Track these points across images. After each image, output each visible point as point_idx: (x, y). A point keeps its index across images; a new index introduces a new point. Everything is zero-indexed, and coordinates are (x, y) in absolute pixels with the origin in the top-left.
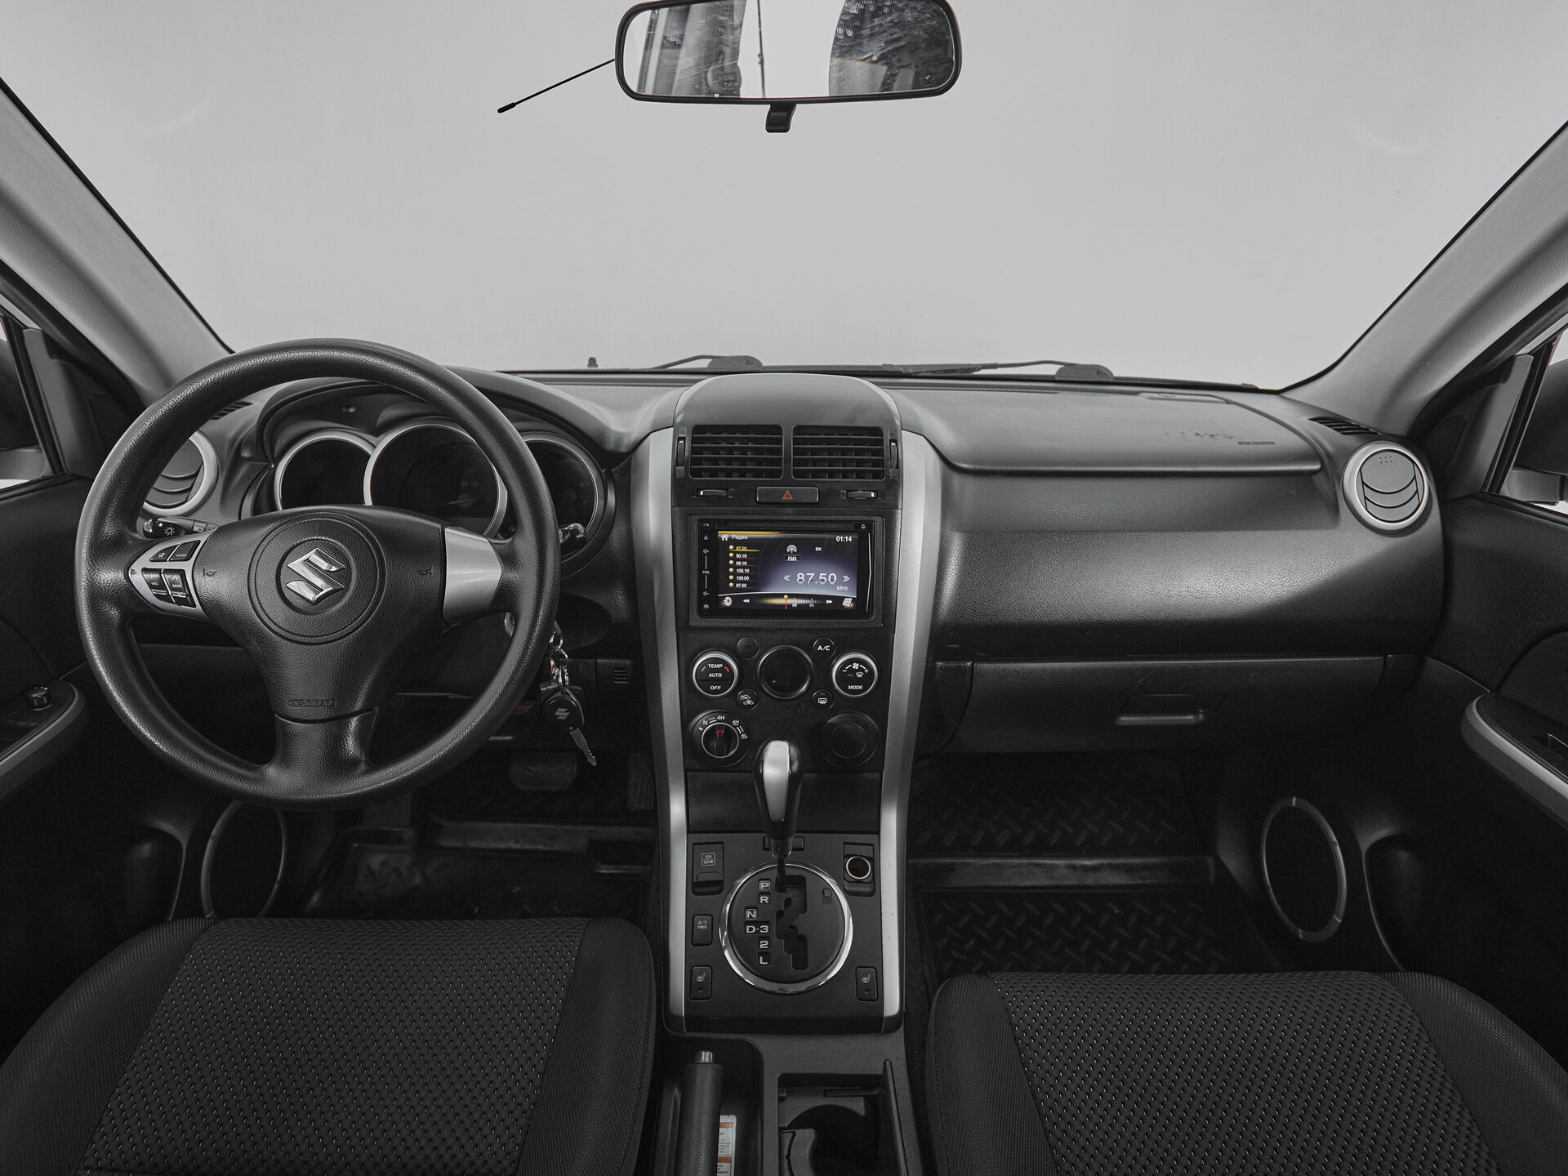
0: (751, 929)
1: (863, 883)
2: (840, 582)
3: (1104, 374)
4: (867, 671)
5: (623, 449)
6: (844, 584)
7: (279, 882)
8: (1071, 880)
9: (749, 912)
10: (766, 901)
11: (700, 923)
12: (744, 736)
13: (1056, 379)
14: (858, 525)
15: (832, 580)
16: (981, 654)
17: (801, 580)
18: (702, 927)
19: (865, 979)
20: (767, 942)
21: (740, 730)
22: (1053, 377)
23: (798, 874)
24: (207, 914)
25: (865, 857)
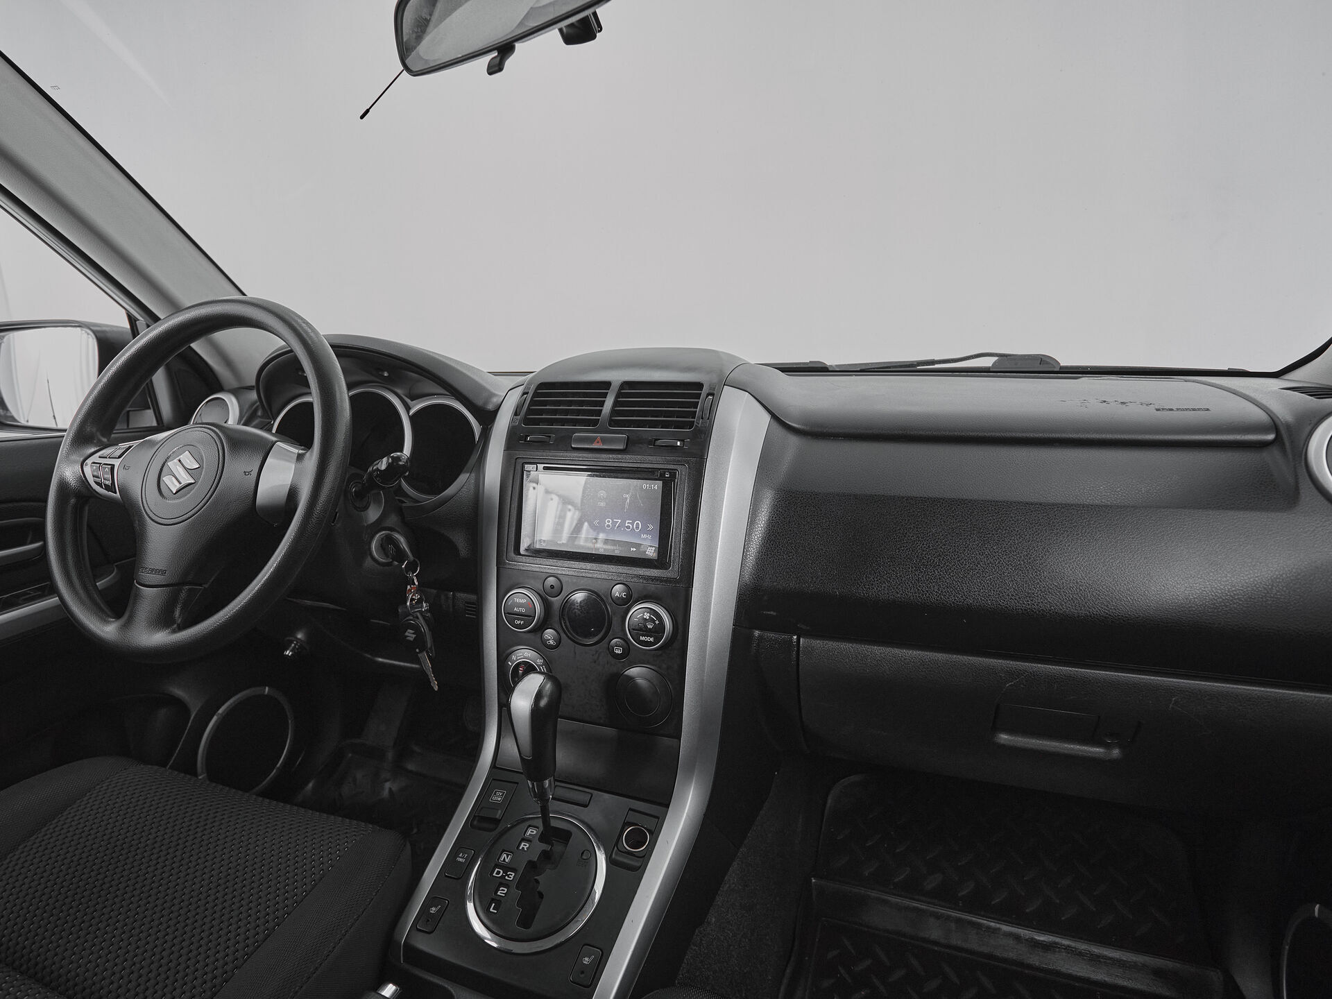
0: (498, 873)
1: (634, 856)
2: (644, 531)
3: (1047, 363)
4: (657, 622)
5: (490, 407)
6: (648, 532)
7: (278, 768)
8: (1013, 952)
9: (505, 855)
10: (525, 847)
11: (461, 855)
13: (991, 370)
14: (662, 475)
15: (637, 528)
16: (804, 627)
17: (608, 526)
18: (461, 860)
19: (587, 959)
20: (506, 890)
22: (989, 368)
23: (566, 828)
24: (200, 775)
25: (647, 830)
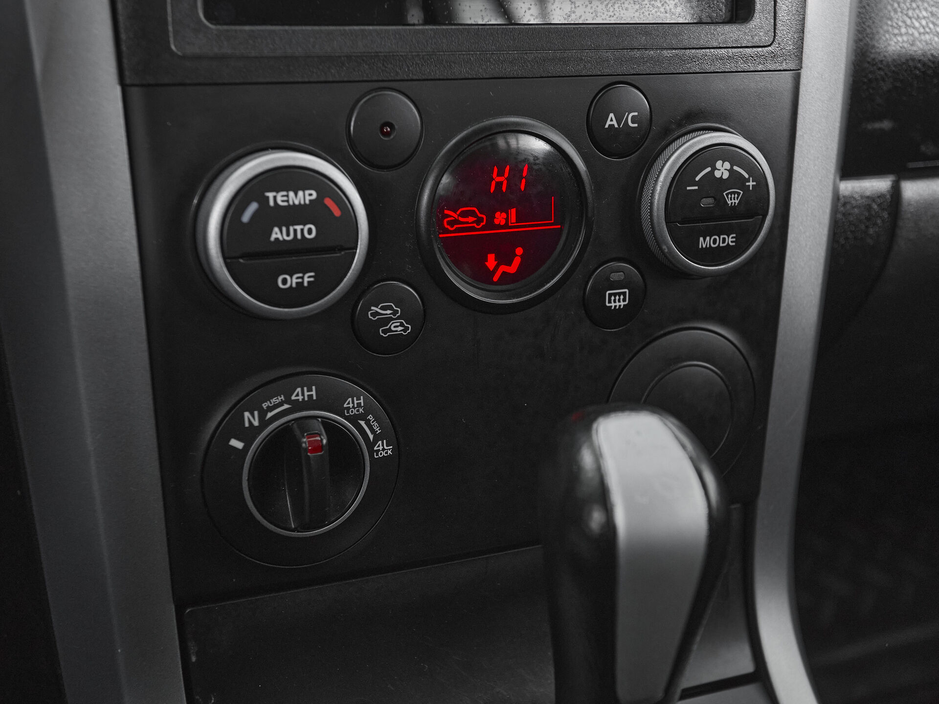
12: (384, 449)
21: (371, 427)
